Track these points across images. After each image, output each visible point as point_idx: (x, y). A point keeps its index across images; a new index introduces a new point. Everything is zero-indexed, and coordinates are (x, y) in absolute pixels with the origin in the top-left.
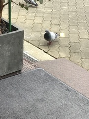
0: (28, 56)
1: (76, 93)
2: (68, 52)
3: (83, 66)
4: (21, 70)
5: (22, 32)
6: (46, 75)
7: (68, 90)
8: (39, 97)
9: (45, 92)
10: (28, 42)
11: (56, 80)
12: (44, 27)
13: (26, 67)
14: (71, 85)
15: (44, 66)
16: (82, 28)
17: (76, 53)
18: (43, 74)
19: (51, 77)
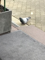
0: (14, 24)
1: (38, 43)
2: (34, 22)
3: (42, 29)
4: (10, 31)
5: (11, 12)
6: (23, 34)
7: (34, 41)
8: (19, 45)
9: (22, 42)
10: (14, 17)
11: (28, 36)
12: (23, 9)
13: (13, 29)
14: (36, 39)
15: (22, 29)
16: (42, 10)
17: (39, 23)
18: (21, 33)
19: (25, 34)
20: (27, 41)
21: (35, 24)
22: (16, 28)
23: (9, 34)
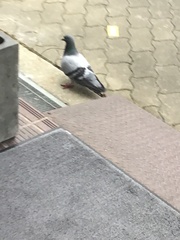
2: (126, 77)
3: (164, 114)
6: (78, 150)
7: (131, 190)
8: (60, 216)
9: (74, 199)
11: (100, 162)
14: (138, 174)
15: (72, 121)
16: (159, 13)
17: (147, 81)
18: (68, 146)
19: (87, 154)
20: (95, 190)
21: (130, 86)
22: (39, 116)
23: (9, 155)
